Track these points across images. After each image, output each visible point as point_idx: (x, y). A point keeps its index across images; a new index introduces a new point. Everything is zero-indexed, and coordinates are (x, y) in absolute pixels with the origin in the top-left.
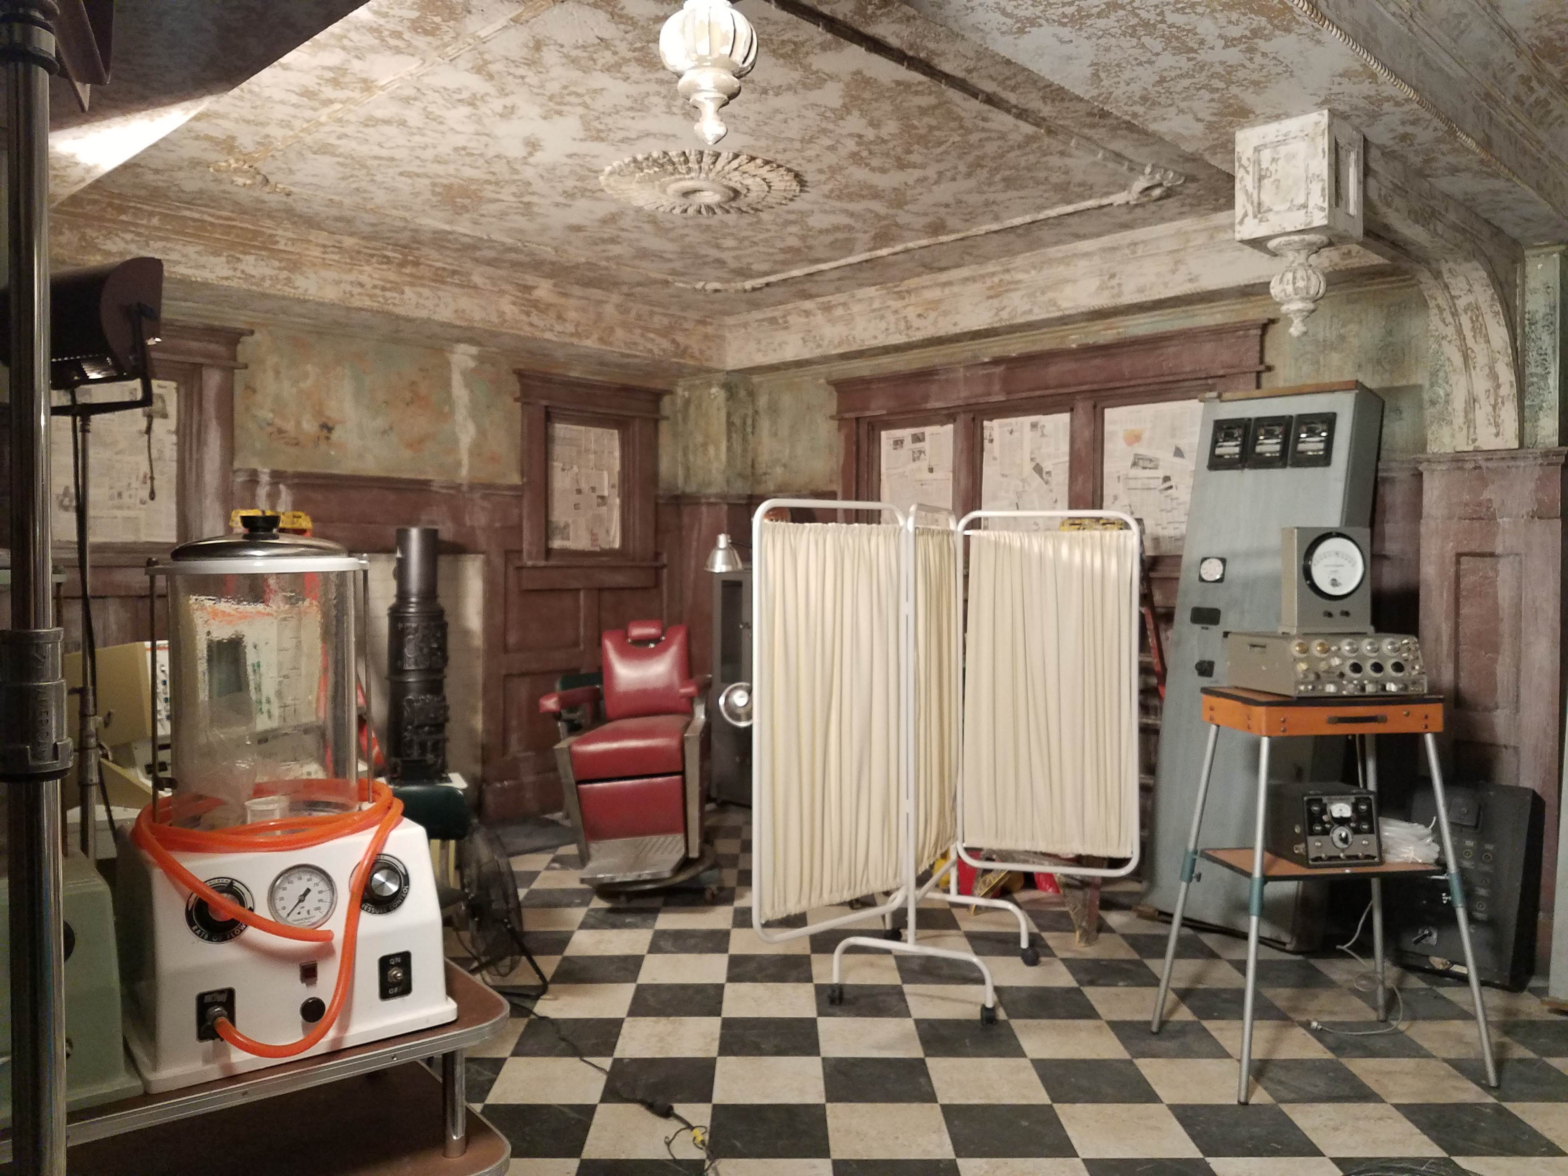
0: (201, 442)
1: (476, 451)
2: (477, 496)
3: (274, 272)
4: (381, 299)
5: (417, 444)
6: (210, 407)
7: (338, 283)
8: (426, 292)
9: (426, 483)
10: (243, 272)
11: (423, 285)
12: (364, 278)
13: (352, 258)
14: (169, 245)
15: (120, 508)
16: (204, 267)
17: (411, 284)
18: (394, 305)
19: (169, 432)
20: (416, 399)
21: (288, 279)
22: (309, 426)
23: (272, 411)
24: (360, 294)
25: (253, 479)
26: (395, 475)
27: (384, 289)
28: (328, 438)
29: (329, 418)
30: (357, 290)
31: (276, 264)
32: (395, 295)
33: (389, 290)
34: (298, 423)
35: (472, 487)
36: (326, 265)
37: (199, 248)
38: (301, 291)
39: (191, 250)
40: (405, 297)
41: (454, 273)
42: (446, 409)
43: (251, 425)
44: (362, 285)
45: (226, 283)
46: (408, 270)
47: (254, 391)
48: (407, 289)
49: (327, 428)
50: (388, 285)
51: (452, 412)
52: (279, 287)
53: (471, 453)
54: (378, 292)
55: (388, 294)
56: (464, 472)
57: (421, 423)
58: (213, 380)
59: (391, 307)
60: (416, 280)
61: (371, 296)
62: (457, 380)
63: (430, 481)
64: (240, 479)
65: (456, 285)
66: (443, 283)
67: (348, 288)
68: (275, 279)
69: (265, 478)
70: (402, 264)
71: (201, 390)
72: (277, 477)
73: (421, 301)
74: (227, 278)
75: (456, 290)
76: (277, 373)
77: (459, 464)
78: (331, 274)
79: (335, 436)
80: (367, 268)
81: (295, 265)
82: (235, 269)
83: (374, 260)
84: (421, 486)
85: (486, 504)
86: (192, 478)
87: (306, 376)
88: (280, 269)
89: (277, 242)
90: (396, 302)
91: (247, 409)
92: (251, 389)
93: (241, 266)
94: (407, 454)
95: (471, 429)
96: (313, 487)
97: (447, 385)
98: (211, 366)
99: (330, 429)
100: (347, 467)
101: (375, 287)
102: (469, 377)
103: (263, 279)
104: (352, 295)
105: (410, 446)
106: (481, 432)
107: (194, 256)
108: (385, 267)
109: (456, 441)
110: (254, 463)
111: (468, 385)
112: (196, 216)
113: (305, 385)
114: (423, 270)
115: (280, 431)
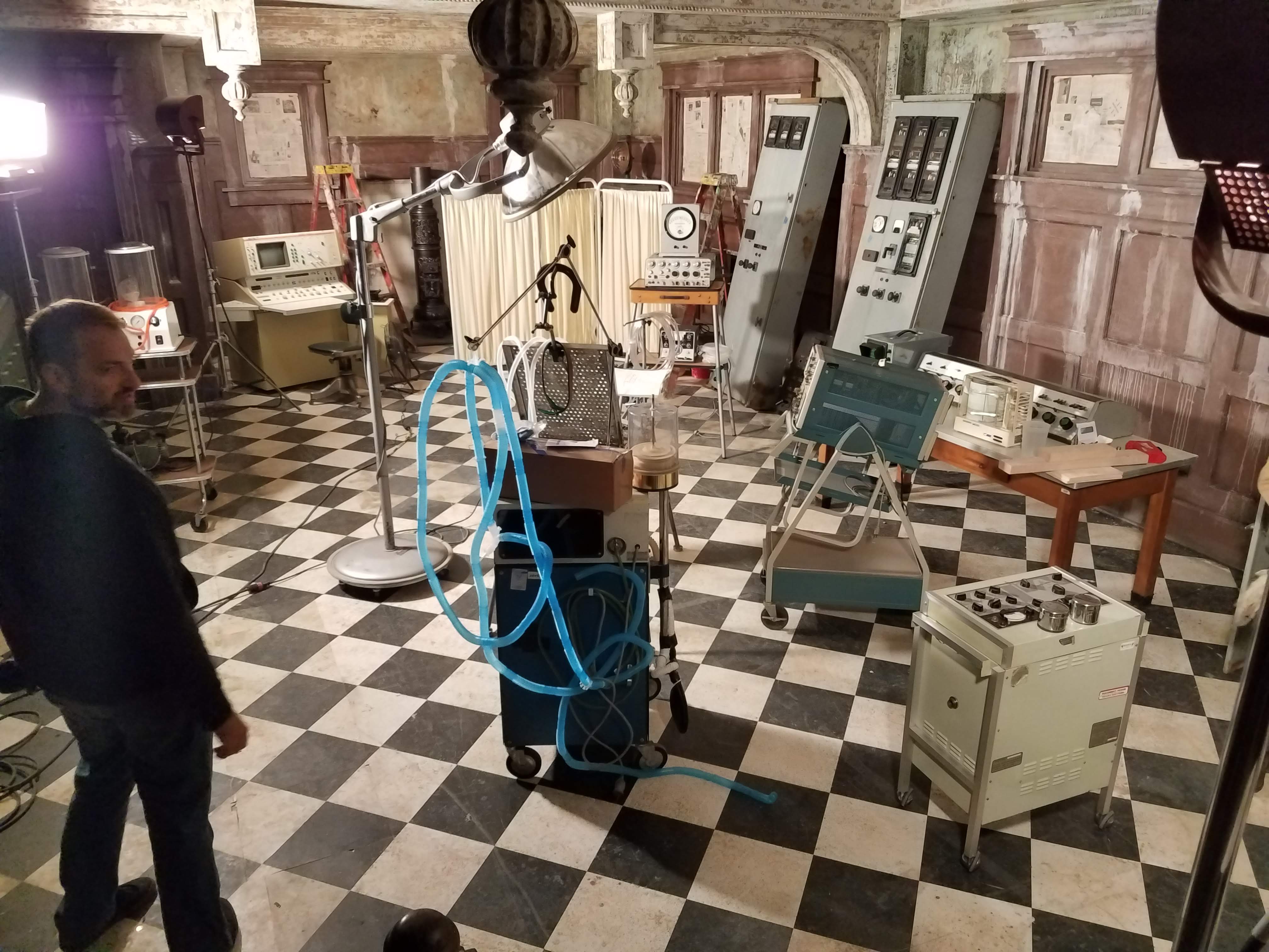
0: (311, 125)
1: (459, 117)
2: (461, 143)
3: (324, 37)
4: (383, 43)
5: (424, 116)
6: (313, 106)
7: (358, 37)
8: (407, 34)
9: (431, 138)
10: (309, 39)
11: (405, 31)
12: (372, 33)
13: (364, 23)
14: (271, 31)
15: (279, 160)
16: (290, 40)
17: (399, 32)
18: (390, 45)
19: (298, 120)
20: (422, 89)
21: (333, 39)
22: (366, 111)
23: (345, 105)
24: (371, 42)
25: (339, 142)
26: (413, 135)
27: (383, 37)
28: (376, 117)
29: (375, 106)
30: (369, 40)
31: (325, 32)
32: (390, 39)
33: (387, 37)
34: (360, 111)
35: (457, 139)
36: (351, 29)
37: (286, 30)
38: (339, 45)
39: (283, 32)
40: (396, 39)
41: (421, 22)
42: (440, 93)
43: (336, 114)
44: (371, 37)
45: (301, 47)
46: (395, 24)
47: (335, 95)
48: (397, 35)
49: (375, 111)
50: (386, 34)
51: (443, 95)
52: (328, 45)
53: (456, 119)
54: (381, 39)
55: (386, 39)
56: (453, 129)
57: (426, 103)
58: (313, 91)
59: (388, 47)
60: (401, 29)
61: (377, 42)
62: (445, 75)
63: (433, 137)
64: (332, 143)
65: (424, 28)
66: (416, 28)
67: (364, 39)
68: (325, 41)
69: (345, 141)
70: (391, 22)
71: (308, 99)
72: (351, 140)
73: (405, 40)
74: (302, 44)
75: (425, 31)
76: (346, 83)
77: (449, 125)
78: (355, 33)
79: (379, 115)
80: (372, 27)
81: (335, 31)
82: (305, 39)
83: (376, 22)
84: (428, 140)
85: (467, 149)
86: (309, 144)
87: (361, 83)
88: (327, 35)
89: (323, 21)
90: (391, 43)
91: (333, 104)
92: (333, 94)
93: (308, 36)
94: (419, 122)
95: (455, 103)
96: (371, 144)
97: (439, 78)
98: (311, 84)
99: (376, 112)
100: (387, 132)
101: (378, 36)
102: (453, 73)
103: (319, 41)
104: (367, 43)
105: (421, 117)
106: (462, 105)
107: (284, 35)
108: (382, 25)
109: (447, 112)
110: (339, 134)
111: (452, 77)
112: (281, 15)
113: (362, 88)
114: (403, 23)
115: (351, 115)
